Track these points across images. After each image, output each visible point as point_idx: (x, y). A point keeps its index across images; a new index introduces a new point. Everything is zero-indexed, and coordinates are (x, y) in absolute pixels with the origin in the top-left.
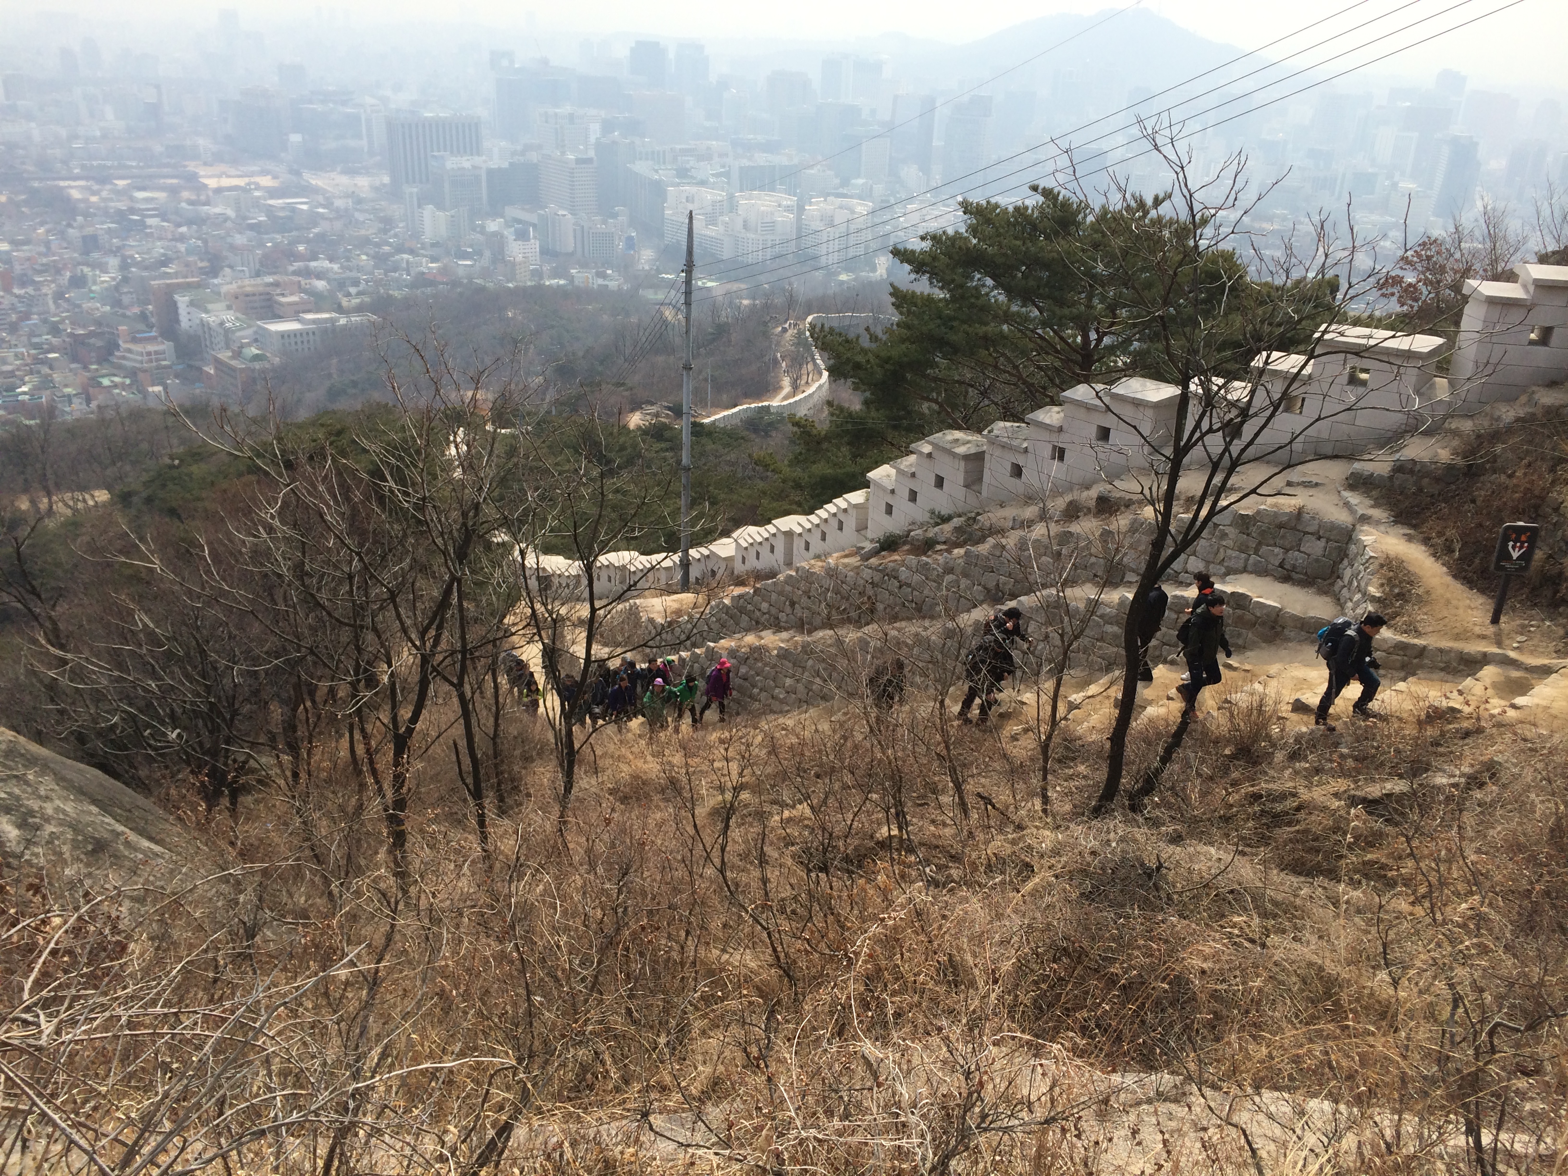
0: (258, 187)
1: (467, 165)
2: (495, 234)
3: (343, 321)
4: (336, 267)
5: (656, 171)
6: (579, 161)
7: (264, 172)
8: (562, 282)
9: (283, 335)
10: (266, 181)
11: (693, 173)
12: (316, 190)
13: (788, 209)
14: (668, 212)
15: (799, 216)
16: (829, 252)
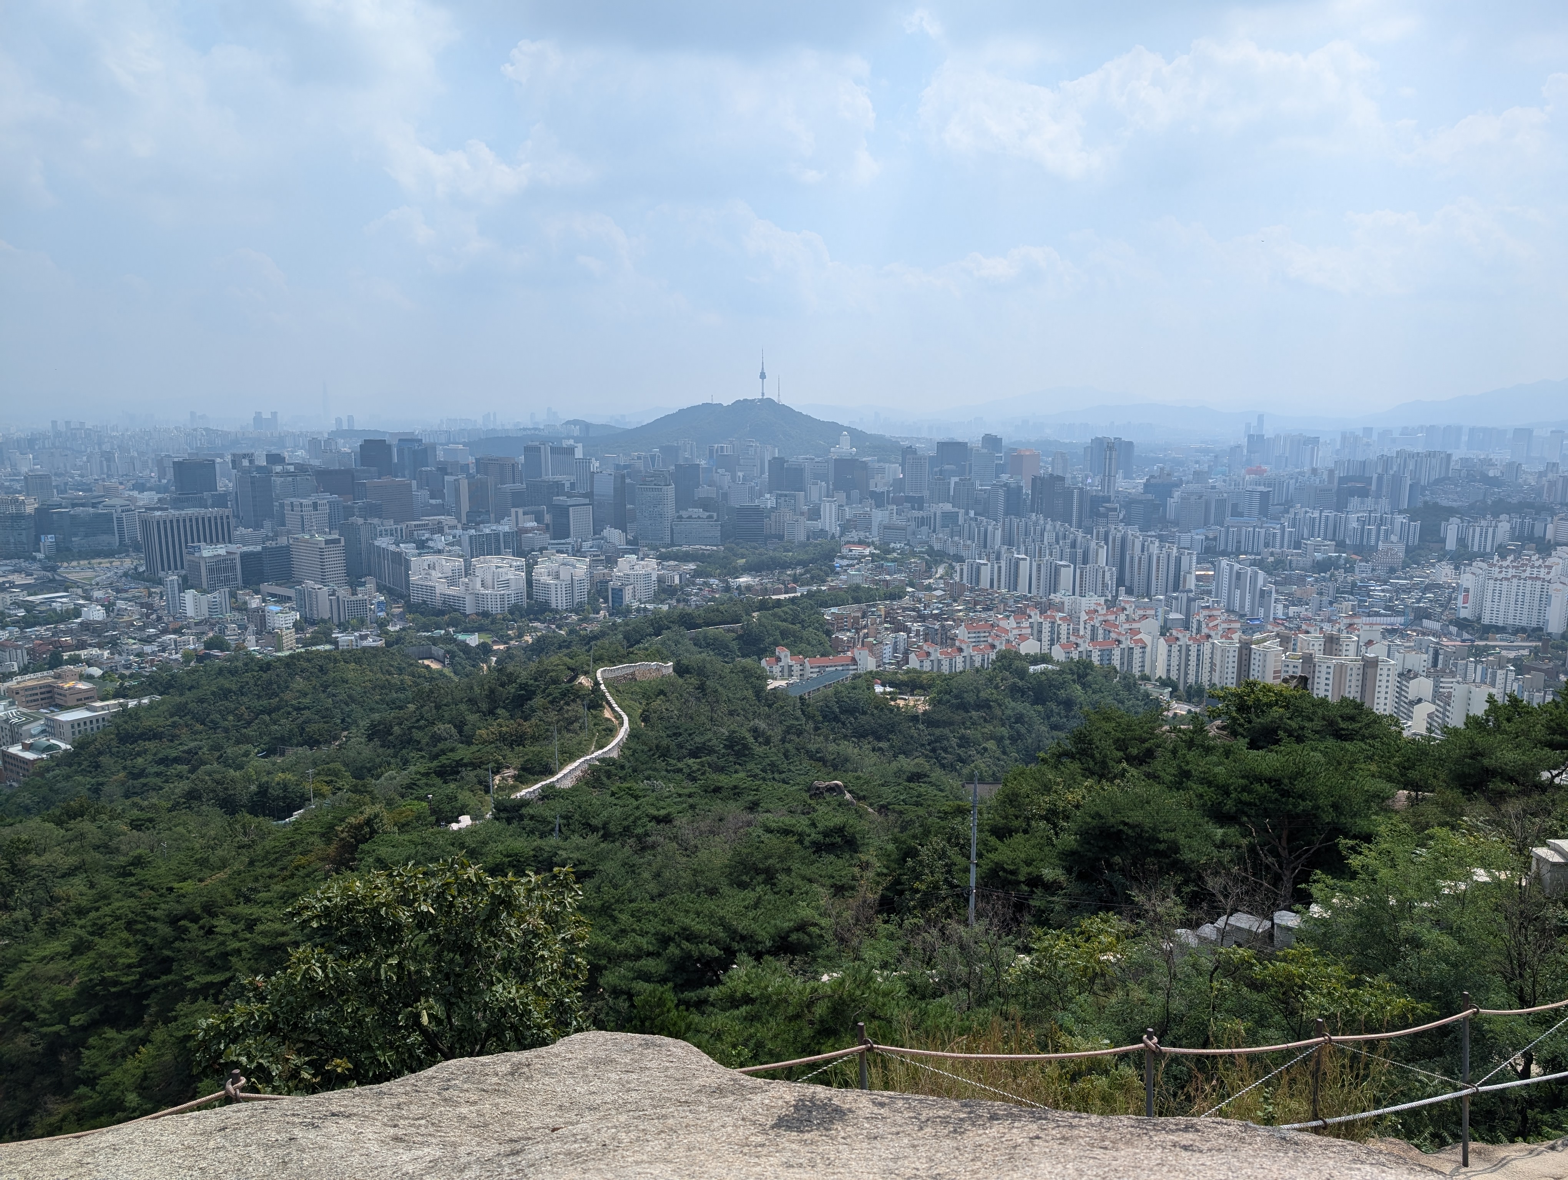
0: (13, 585)
1: (222, 552)
2: (257, 610)
3: (132, 704)
4: (106, 653)
5: (398, 545)
6: (327, 542)
7: (18, 571)
8: (328, 647)
9: (73, 724)
10: (19, 579)
11: (431, 544)
12: (75, 584)
13: (518, 568)
14: (413, 578)
15: (529, 574)
16: (559, 600)
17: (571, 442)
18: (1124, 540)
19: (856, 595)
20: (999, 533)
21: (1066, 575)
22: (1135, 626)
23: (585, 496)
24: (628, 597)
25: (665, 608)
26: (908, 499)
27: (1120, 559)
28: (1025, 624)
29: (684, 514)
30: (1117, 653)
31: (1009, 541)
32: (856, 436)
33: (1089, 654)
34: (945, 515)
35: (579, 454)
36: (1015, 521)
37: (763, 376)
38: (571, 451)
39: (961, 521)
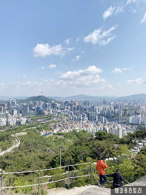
15: (7, 120)
16: (11, 124)
17: (14, 101)
18: (89, 113)
19: (54, 122)
20: (73, 113)
21: (82, 118)
22: (90, 125)
23: (16, 109)
24: (21, 123)
25: (27, 124)
26: (61, 109)
27: (88, 116)
28: (76, 125)
29: (30, 111)
30: (88, 128)
31: (74, 114)
32: (55, 100)
33: (84, 129)
34: (66, 111)
35: (16, 103)
36: (75, 111)
37: (42, 93)
38: (15, 103)
39: (68, 111)
